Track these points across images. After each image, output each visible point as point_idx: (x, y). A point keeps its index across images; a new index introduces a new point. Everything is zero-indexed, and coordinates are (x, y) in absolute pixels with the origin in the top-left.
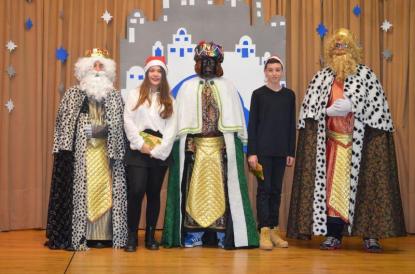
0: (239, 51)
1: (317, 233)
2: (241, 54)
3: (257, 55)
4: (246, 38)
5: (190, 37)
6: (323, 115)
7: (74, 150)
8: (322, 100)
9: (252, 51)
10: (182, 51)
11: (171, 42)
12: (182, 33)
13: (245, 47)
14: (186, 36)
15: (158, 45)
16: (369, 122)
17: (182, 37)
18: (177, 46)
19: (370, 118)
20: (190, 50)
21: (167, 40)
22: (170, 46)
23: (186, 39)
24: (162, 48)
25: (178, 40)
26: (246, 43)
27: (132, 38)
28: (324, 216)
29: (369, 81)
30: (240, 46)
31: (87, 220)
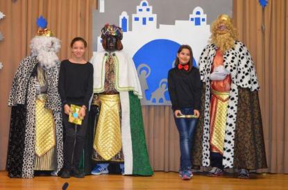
0: (192, 20)
1: (204, 165)
2: (194, 22)
3: (208, 24)
4: (198, 9)
5: (151, 8)
6: (208, 78)
7: (26, 104)
8: (207, 67)
9: (203, 20)
10: (144, 20)
11: (136, 13)
12: (144, 4)
13: (198, 16)
14: (148, 7)
15: (124, 14)
16: (241, 84)
17: (144, 8)
18: (140, 15)
19: (241, 81)
20: (151, 19)
21: (131, 10)
22: (134, 16)
23: (148, 10)
24: (127, 17)
25: (141, 10)
26: (198, 13)
27: (102, 9)
28: (208, 152)
29: (241, 53)
30: (194, 15)
31: (36, 155)
